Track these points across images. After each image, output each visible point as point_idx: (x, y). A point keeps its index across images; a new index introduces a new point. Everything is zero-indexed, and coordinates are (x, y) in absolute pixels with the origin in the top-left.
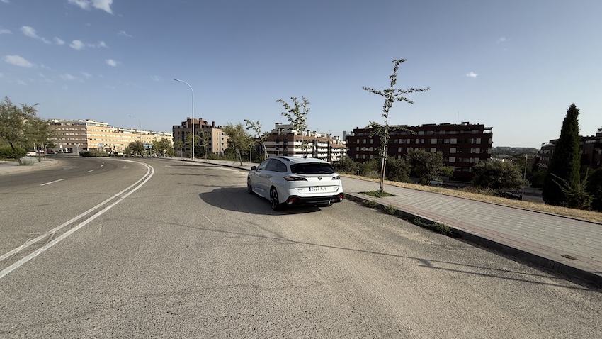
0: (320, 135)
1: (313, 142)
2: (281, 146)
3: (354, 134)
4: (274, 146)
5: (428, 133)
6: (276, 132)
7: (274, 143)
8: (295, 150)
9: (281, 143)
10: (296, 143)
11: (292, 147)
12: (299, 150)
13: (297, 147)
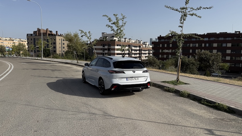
0: (133, 41)
1: (129, 46)
2: (106, 49)
3: (157, 41)
4: (101, 49)
5: (211, 39)
6: (102, 39)
7: (101, 47)
8: (116, 52)
9: (106, 47)
10: (116, 47)
11: (114, 49)
12: (119, 52)
13: (118, 50)
